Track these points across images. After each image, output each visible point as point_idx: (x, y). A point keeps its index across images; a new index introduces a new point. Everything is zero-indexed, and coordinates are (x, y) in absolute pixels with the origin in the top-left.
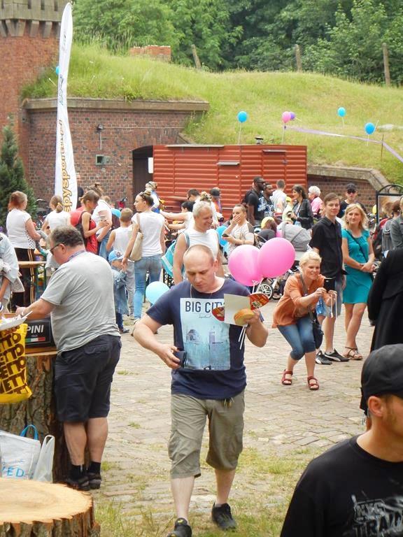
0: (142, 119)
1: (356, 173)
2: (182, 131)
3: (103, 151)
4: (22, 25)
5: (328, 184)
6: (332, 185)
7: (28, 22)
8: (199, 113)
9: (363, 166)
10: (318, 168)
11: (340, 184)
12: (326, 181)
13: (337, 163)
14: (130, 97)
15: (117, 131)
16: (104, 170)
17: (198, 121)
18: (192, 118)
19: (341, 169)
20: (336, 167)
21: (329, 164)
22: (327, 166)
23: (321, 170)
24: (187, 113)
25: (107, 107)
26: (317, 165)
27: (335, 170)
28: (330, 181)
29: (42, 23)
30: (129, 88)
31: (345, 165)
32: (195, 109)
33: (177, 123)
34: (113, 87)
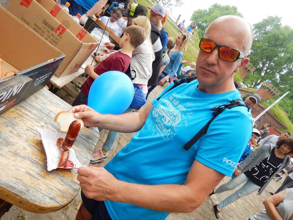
0: (274, 120)
2: (279, 128)
3: (261, 119)
4: (268, 90)
7: (270, 90)
8: (285, 128)
14: (275, 115)
15: (267, 119)
16: (259, 122)
17: (283, 129)
18: (283, 128)
24: (283, 126)
25: (270, 113)
29: (272, 92)
30: (277, 114)
32: (285, 127)
33: (279, 126)
34: (274, 111)
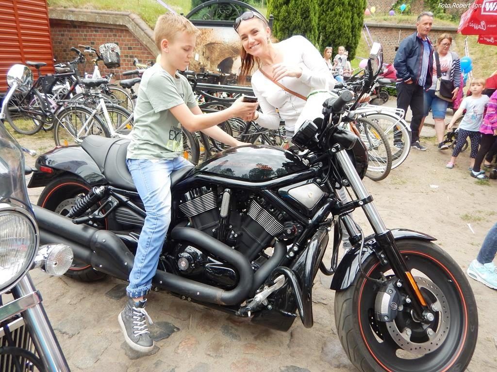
1: (111, 17)
5: (78, 31)
6: (83, 32)
9: (119, 9)
10: (63, 12)
11: (92, 31)
12: (75, 27)
13: (85, 6)
19: (92, 13)
20: (85, 10)
21: (76, 7)
22: (73, 9)
23: (67, 14)
26: (63, 8)
27: (85, 14)
28: (80, 27)
31: (96, 8)
